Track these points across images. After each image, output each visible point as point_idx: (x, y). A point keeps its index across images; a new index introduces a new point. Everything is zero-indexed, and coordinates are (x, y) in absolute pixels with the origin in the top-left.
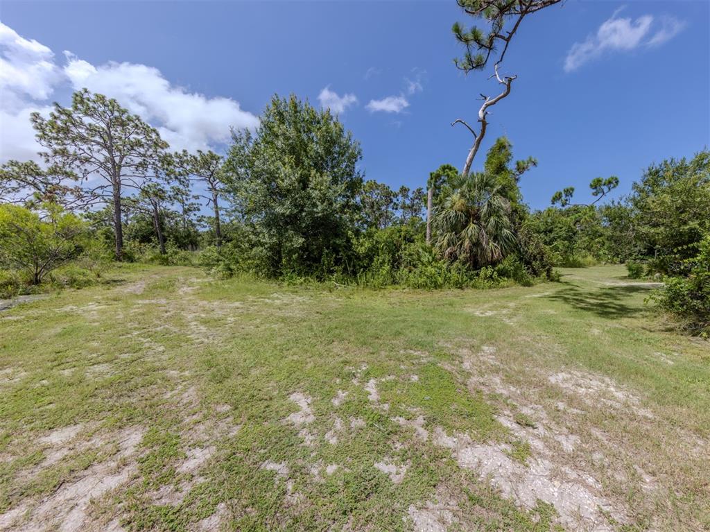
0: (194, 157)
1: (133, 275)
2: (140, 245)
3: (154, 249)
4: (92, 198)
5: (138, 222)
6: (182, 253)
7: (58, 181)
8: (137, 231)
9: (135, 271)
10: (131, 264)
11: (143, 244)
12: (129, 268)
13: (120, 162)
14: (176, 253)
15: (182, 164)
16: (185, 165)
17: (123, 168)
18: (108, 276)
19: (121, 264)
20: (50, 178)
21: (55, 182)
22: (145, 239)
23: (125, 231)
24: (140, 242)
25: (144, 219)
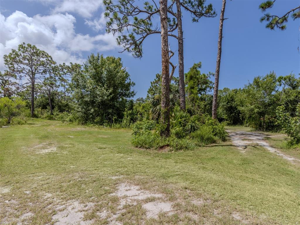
0: (68, 66)
1: (37, 123)
2: (42, 110)
3: (48, 113)
4: (23, 88)
5: (41, 98)
6: (61, 115)
7: (8, 79)
8: (41, 103)
9: (38, 121)
10: (37, 119)
11: (43, 110)
12: (36, 120)
13: (35, 72)
14: (58, 115)
15: (63, 70)
16: (64, 70)
17: (36, 74)
18: (28, 122)
19: (33, 118)
20: (4, 77)
21: (6, 79)
22: (44, 107)
23: (35, 103)
24: (42, 109)
25: (44, 96)
